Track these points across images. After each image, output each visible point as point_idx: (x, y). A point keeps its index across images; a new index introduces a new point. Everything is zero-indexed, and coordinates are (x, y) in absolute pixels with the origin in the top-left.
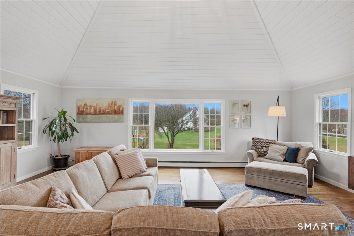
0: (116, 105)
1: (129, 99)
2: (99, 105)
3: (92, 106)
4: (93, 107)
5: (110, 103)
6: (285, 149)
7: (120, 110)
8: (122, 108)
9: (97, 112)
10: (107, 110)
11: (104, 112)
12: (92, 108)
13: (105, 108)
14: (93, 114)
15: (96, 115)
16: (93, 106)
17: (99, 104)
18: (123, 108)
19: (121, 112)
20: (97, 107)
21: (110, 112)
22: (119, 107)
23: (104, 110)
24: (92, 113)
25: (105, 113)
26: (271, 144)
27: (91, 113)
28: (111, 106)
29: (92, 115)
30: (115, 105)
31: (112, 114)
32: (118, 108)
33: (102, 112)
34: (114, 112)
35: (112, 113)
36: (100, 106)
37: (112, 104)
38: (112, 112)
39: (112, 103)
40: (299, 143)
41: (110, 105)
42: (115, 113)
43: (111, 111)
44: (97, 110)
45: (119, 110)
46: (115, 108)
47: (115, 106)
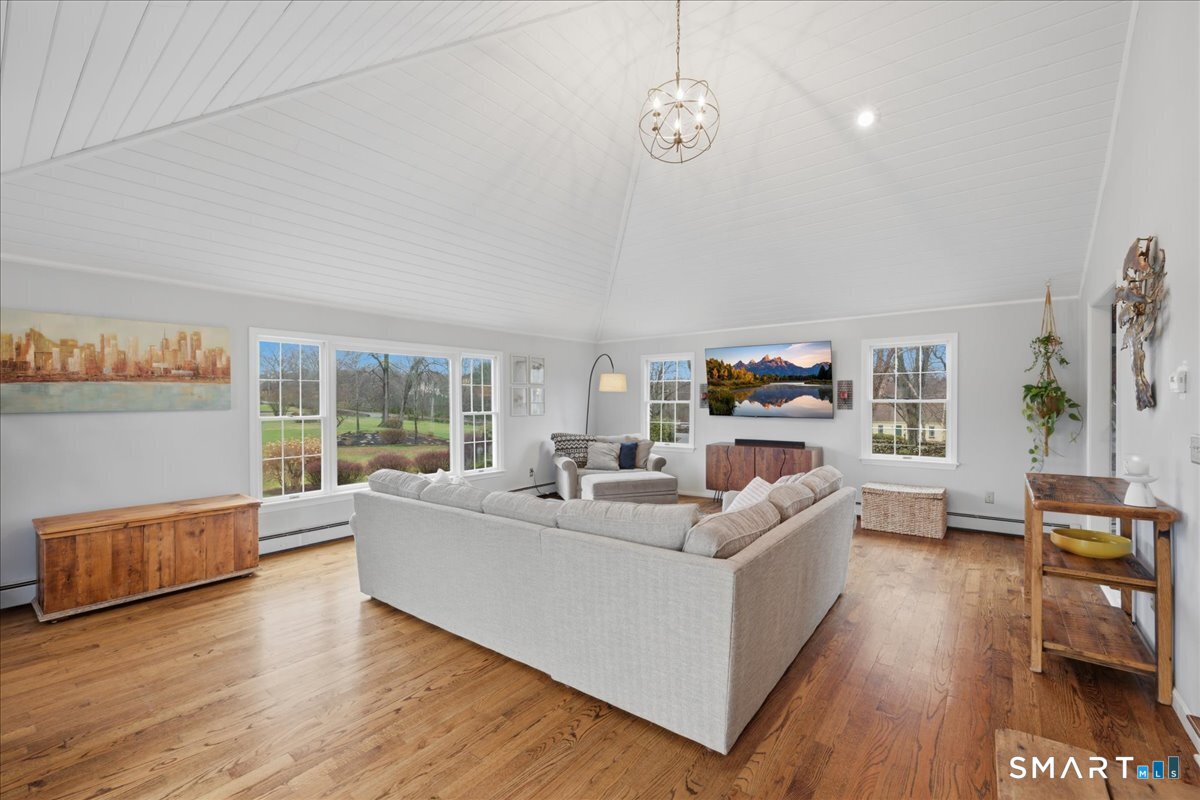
0: (199, 346)
1: (251, 328)
2: (112, 342)
3: (75, 346)
4: (82, 348)
5: (173, 339)
6: (617, 448)
7: (219, 365)
8: (224, 359)
9: (107, 370)
10: (155, 365)
11: (140, 369)
12: (76, 351)
13: (147, 356)
14: (85, 377)
15: (97, 380)
16: (80, 344)
17: (115, 338)
18: (228, 360)
19: (219, 372)
20: (103, 348)
21: (173, 372)
22: (213, 356)
23: (143, 364)
24: (78, 373)
25: (144, 374)
26: (590, 443)
27: (73, 373)
28: (176, 347)
29: (76, 380)
30: (197, 345)
31: (180, 378)
32: (206, 357)
33: (131, 370)
34: (191, 372)
35: (184, 376)
36: (122, 349)
37: (179, 342)
38: (181, 372)
39: (182, 337)
40: (632, 436)
41: (173, 346)
42: (196, 374)
43: (179, 369)
44: (102, 360)
45: (214, 364)
46: (194, 357)
47: (194, 353)
